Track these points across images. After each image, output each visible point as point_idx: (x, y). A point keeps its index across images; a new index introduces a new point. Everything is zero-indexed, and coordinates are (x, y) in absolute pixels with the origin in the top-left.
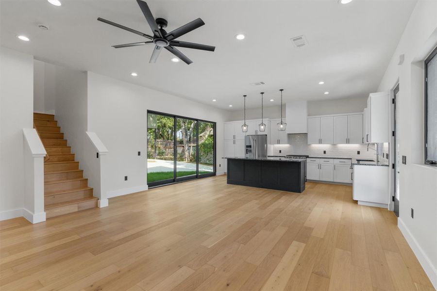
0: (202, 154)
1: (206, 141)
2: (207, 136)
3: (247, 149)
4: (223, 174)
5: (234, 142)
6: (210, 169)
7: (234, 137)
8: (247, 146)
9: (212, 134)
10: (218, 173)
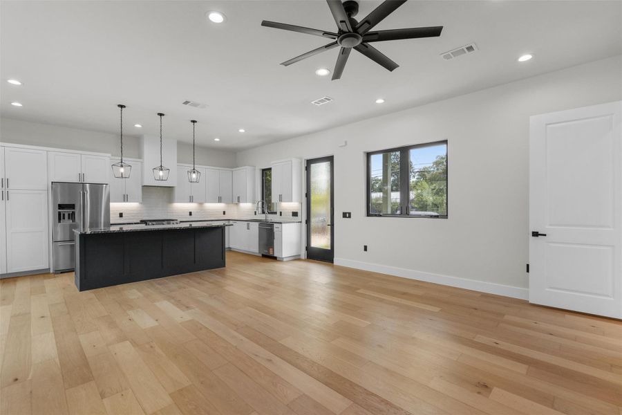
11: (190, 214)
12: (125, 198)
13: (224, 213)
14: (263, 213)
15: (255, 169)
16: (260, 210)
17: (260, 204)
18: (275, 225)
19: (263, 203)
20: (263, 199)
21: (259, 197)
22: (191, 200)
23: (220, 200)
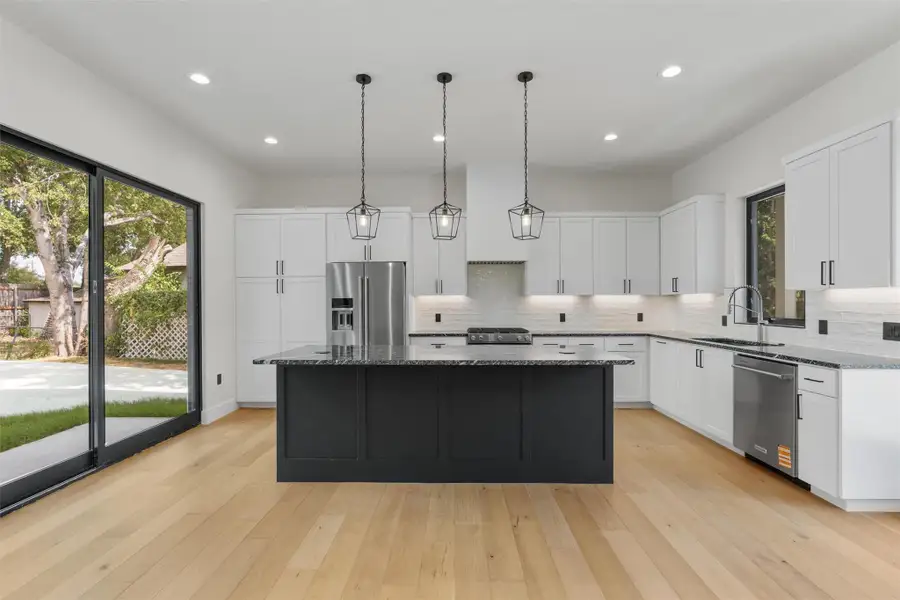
0: (130, 330)
1: (148, 287)
2: (150, 270)
3: (335, 314)
4: (233, 408)
5: (280, 287)
6: (173, 385)
7: (280, 267)
8: (336, 303)
9: (183, 262)
10: (209, 414)
11: (563, 318)
12: (439, 289)
13: (640, 317)
14: (751, 319)
15: (722, 202)
16: (741, 313)
17: (741, 296)
18: (803, 370)
19: (749, 294)
20: (749, 281)
21: (736, 276)
22: (561, 288)
23: (627, 288)
